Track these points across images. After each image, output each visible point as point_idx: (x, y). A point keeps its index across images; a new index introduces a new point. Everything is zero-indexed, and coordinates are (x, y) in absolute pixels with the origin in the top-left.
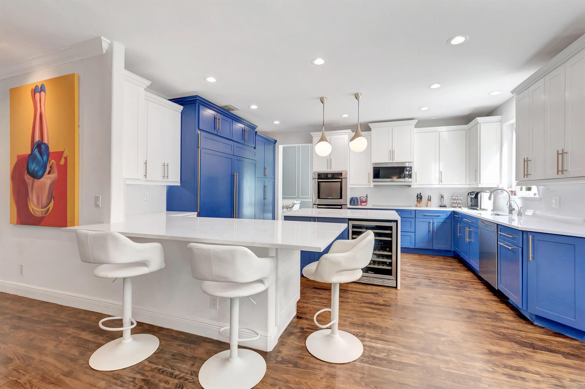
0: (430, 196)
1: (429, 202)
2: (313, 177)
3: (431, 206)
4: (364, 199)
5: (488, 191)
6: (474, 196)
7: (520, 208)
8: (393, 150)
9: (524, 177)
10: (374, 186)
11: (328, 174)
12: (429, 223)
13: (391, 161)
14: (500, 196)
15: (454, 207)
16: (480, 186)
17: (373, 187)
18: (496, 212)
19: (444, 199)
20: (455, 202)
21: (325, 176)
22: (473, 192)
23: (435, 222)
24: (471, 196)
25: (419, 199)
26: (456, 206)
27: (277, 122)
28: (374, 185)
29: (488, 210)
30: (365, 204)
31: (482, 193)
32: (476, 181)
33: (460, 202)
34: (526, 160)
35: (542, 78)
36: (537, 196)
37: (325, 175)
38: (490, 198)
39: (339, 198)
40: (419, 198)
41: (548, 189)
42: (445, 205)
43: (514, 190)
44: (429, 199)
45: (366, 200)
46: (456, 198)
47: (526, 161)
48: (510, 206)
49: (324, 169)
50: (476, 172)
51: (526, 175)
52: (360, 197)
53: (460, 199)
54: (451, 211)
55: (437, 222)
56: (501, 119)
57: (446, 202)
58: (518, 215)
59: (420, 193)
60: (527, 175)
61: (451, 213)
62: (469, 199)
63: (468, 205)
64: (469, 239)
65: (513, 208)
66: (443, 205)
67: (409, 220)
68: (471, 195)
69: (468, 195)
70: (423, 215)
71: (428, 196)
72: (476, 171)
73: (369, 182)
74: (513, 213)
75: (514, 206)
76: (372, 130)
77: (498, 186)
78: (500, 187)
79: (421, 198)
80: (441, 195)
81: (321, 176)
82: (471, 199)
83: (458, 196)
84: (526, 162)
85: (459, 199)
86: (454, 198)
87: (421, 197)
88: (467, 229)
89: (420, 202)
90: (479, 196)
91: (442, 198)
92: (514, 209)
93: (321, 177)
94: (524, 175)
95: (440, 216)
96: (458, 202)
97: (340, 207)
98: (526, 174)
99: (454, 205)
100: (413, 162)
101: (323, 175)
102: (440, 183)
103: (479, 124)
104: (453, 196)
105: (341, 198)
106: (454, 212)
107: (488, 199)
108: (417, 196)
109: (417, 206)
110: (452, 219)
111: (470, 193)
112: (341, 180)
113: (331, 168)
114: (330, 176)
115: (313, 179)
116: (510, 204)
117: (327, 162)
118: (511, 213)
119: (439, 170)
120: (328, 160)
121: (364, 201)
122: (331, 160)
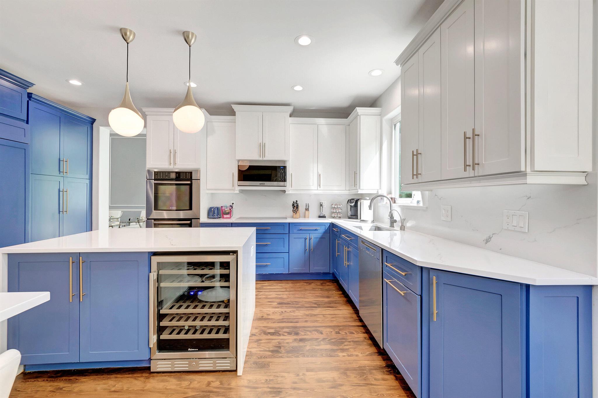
0: (308, 204)
1: (307, 212)
2: (147, 178)
3: (310, 217)
4: (227, 210)
5: (368, 198)
6: (354, 204)
7: (403, 220)
8: (264, 144)
9: (413, 178)
10: (240, 191)
11: (171, 173)
12: (305, 239)
13: (261, 159)
14: (380, 204)
15: (334, 217)
16: (360, 192)
17: (238, 192)
18: (376, 224)
19: (323, 208)
20: (335, 211)
21: (166, 175)
22: (353, 199)
23: (311, 238)
24: (350, 204)
25: (295, 208)
26: (336, 216)
27: (76, 83)
29: (368, 222)
30: (228, 216)
31: (362, 201)
32: (356, 186)
33: (340, 211)
34: (415, 153)
35: (438, 28)
36: (421, 204)
38: (370, 207)
39: (188, 209)
40: (295, 206)
41: (436, 195)
42: (325, 215)
43: (394, 197)
44: (307, 208)
45: (229, 211)
46: (336, 207)
47: (416, 155)
48: (391, 217)
50: (356, 175)
51: (415, 175)
52: (222, 207)
53: (340, 207)
54: (330, 223)
55: (315, 236)
56: (381, 112)
57: (326, 211)
58: (401, 229)
59: (297, 201)
60: (417, 175)
61: (330, 225)
62: (349, 207)
63: (348, 215)
64: (348, 261)
65: (395, 219)
66: (322, 215)
67: (282, 236)
68: (351, 202)
69: (348, 203)
70: (299, 229)
71: (306, 204)
72: (355, 173)
73: (233, 187)
74: (394, 226)
75: (396, 217)
76: (236, 115)
77: (378, 192)
78: (380, 193)
79: (297, 207)
80: (320, 203)
81: (160, 175)
82: (351, 208)
83: (338, 204)
84: (415, 157)
85: (338, 208)
86: (333, 206)
87: (298, 205)
88: (345, 249)
89: (296, 212)
90: (359, 203)
91: (322, 207)
92: (395, 221)
93: (160, 177)
94: (413, 175)
95: (317, 230)
96: (338, 211)
97: (189, 222)
98: (415, 173)
99: (333, 215)
100: (288, 160)
101: (163, 174)
102: (319, 189)
103: (358, 116)
104: (332, 205)
105: (191, 209)
106: (333, 225)
107: (369, 208)
108: (293, 205)
109: (293, 217)
110: (331, 233)
111: (350, 201)
112: (190, 182)
113: (176, 163)
114: (173, 176)
115: (147, 180)
116: (391, 215)
117: (169, 155)
118: (392, 226)
119: (318, 173)
120: (171, 152)
121: (227, 212)
122: (176, 152)
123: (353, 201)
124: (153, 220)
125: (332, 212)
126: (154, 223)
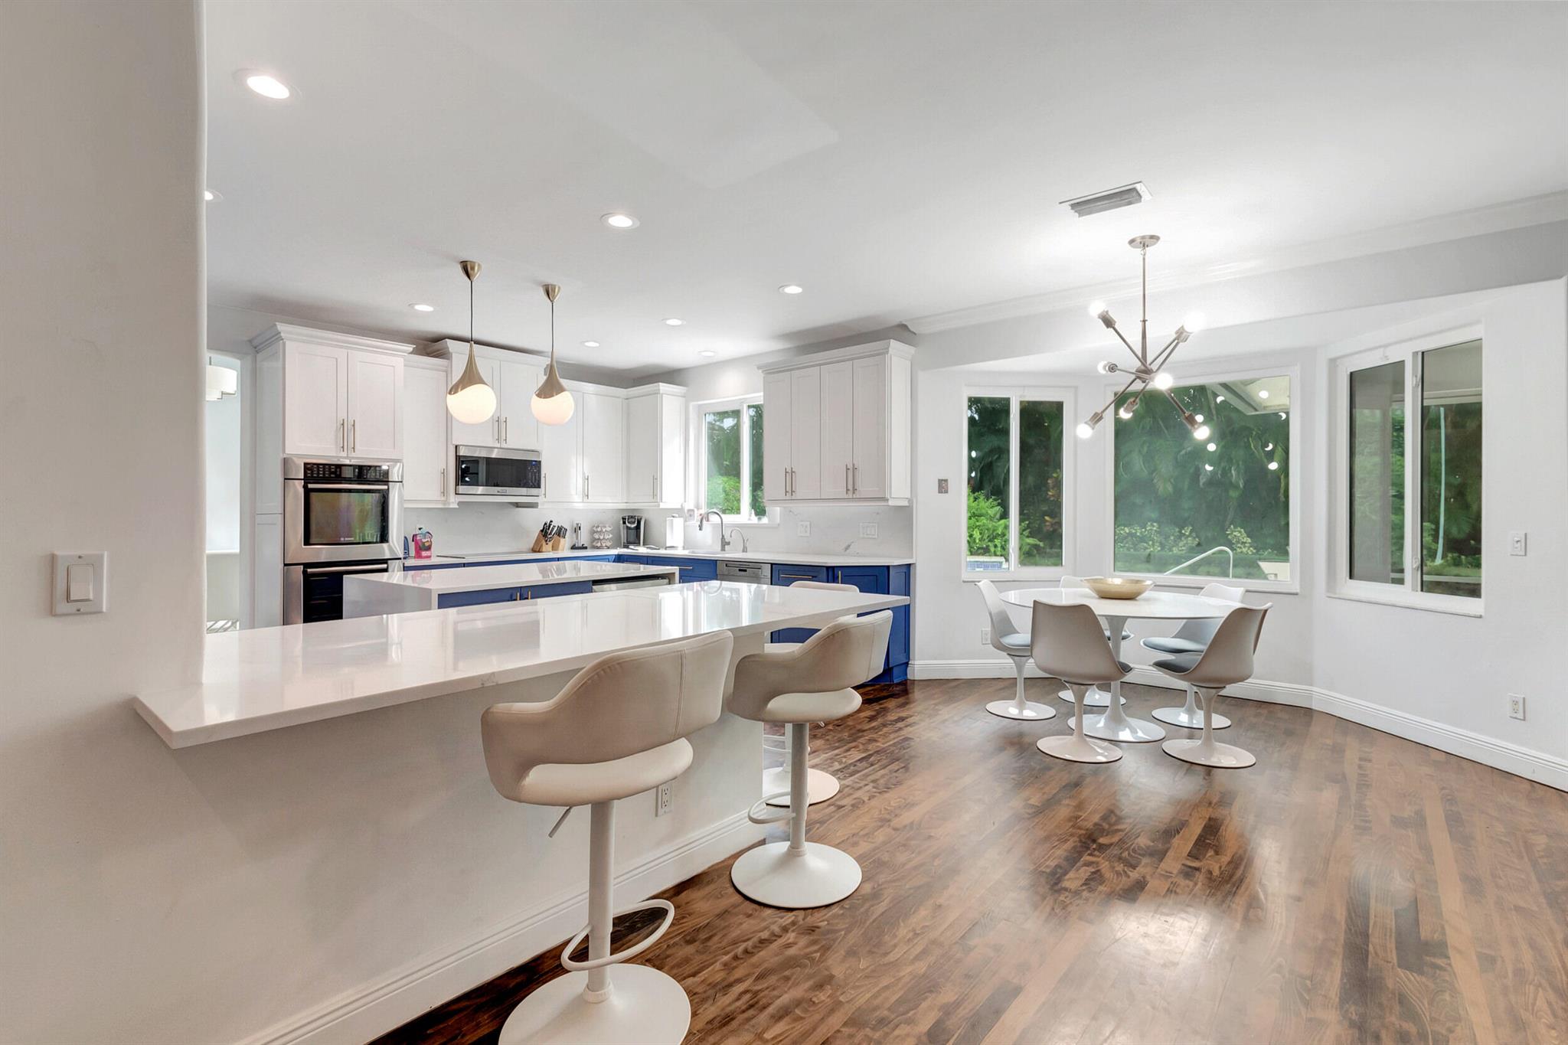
0: (563, 526)
1: (562, 540)
3: (563, 548)
4: (426, 542)
8: (504, 418)
9: (785, 495)
10: (458, 504)
11: (343, 468)
13: (499, 445)
16: (661, 506)
17: (457, 507)
20: (599, 537)
21: (332, 473)
24: (629, 525)
28: (460, 503)
30: (429, 552)
32: (655, 497)
34: (789, 471)
35: (816, 366)
37: (330, 469)
39: (382, 539)
42: (582, 545)
45: (430, 543)
46: (603, 530)
47: (790, 473)
48: (723, 538)
49: (325, 450)
51: (788, 492)
52: (415, 535)
53: (607, 530)
56: (687, 392)
59: (551, 522)
60: (791, 492)
62: (625, 531)
63: (623, 542)
65: (729, 540)
66: (578, 546)
69: (624, 523)
72: (655, 479)
73: (445, 496)
74: (726, 550)
77: (682, 506)
81: (318, 471)
82: (628, 531)
86: (597, 529)
91: (580, 532)
92: (728, 543)
93: (318, 474)
97: (385, 566)
98: (789, 490)
100: (542, 451)
101: (324, 468)
102: (585, 500)
103: (659, 394)
105: (386, 538)
111: (627, 519)
112: (386, 487)
113: (354, 448)
114: (348, 473)
115: (285, 479)
116: (723, 536)
117: (337, 430)
118: (723, 549)
119: (584, 473)
120: (343, 424)
121: (427, 544)
122: (354, 425)
123: (633, 520)
124: (302, 567)
125: (594, 540)
126: (305, 572)
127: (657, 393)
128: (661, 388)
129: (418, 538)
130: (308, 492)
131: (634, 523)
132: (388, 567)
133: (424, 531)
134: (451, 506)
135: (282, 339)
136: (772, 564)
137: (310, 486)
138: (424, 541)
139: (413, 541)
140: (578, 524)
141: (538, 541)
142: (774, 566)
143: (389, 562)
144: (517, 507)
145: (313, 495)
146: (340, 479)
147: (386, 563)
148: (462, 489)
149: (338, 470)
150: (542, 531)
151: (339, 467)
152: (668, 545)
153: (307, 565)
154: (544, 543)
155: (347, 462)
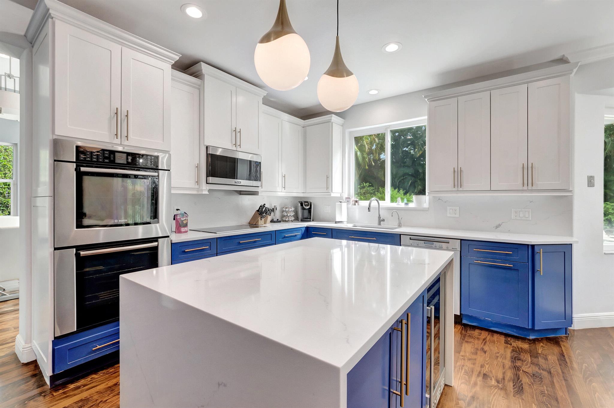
4: (184, 220)
8: (239, 130)
10: (208, 191)
11: (117, 154)
13: (236, 149)
16: (332, 195)
17: (208, 193)
26: (287, 220)
28: (210, 191)
32: (328, 189)
41: (439, 199)
46: (287, 210)
56: (343, 124)
73: (197, 184)
83: (289, 207)
85: (290, 211)
95: (297, 236)
96: (289, 215)
97: (156, 243)
99: (284, 218)
100: (261, 156)
102: (283, 190)
103: (330, 123)
112: (156, 174)
113: (127, 137)
114: (121, 159)
115: (55, 161)
116: (379, 215)
117: (110, 119)
118: (380, 224)
119: (282, 173)
120: (117, 113)
121: (185, 222)
122: (127, 116)
123: (307, 204)
124: (75, 249)
125: (283, 216)
126: (77, 255)
127: (329, 121)
128: (333, 118)
129: (178, 217)
130: (80, 176)
131: (308, 205)
132: (158, 245)
133: (182, 211)
134: (204, 193)
135: (52, 18)
136: (461, 240)
137: (83, 169)
138: (182, 219)
139: (174, 219)
140: (275, 206)
141: (254, 218)
142: (462, 241)
143: (160, 240)
144: (240, 194)
145: (86, 179)
146: (113, 164)
147: (157, 241)
148: (211, 179)
149: (112, 156)
150: (258, 211)
151: (113, 152)
152: (337, 220)
153: (79, 248)
154: (260, 220)
155: (120, 149)
